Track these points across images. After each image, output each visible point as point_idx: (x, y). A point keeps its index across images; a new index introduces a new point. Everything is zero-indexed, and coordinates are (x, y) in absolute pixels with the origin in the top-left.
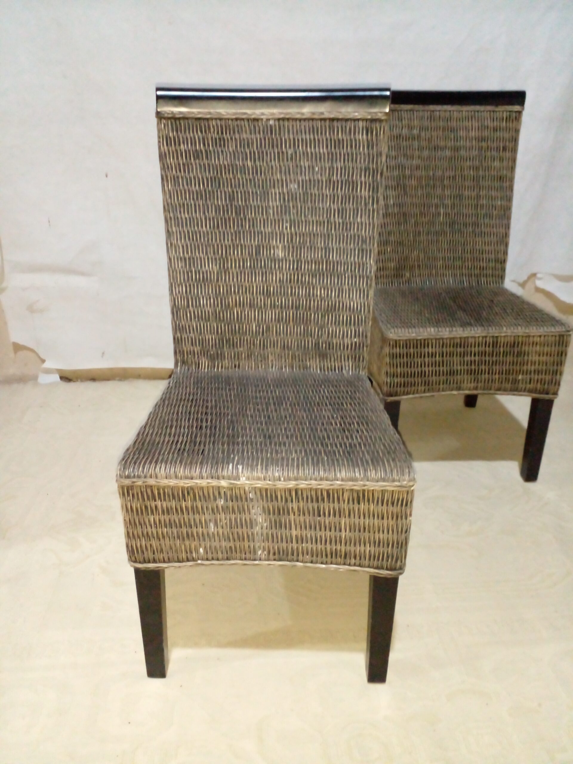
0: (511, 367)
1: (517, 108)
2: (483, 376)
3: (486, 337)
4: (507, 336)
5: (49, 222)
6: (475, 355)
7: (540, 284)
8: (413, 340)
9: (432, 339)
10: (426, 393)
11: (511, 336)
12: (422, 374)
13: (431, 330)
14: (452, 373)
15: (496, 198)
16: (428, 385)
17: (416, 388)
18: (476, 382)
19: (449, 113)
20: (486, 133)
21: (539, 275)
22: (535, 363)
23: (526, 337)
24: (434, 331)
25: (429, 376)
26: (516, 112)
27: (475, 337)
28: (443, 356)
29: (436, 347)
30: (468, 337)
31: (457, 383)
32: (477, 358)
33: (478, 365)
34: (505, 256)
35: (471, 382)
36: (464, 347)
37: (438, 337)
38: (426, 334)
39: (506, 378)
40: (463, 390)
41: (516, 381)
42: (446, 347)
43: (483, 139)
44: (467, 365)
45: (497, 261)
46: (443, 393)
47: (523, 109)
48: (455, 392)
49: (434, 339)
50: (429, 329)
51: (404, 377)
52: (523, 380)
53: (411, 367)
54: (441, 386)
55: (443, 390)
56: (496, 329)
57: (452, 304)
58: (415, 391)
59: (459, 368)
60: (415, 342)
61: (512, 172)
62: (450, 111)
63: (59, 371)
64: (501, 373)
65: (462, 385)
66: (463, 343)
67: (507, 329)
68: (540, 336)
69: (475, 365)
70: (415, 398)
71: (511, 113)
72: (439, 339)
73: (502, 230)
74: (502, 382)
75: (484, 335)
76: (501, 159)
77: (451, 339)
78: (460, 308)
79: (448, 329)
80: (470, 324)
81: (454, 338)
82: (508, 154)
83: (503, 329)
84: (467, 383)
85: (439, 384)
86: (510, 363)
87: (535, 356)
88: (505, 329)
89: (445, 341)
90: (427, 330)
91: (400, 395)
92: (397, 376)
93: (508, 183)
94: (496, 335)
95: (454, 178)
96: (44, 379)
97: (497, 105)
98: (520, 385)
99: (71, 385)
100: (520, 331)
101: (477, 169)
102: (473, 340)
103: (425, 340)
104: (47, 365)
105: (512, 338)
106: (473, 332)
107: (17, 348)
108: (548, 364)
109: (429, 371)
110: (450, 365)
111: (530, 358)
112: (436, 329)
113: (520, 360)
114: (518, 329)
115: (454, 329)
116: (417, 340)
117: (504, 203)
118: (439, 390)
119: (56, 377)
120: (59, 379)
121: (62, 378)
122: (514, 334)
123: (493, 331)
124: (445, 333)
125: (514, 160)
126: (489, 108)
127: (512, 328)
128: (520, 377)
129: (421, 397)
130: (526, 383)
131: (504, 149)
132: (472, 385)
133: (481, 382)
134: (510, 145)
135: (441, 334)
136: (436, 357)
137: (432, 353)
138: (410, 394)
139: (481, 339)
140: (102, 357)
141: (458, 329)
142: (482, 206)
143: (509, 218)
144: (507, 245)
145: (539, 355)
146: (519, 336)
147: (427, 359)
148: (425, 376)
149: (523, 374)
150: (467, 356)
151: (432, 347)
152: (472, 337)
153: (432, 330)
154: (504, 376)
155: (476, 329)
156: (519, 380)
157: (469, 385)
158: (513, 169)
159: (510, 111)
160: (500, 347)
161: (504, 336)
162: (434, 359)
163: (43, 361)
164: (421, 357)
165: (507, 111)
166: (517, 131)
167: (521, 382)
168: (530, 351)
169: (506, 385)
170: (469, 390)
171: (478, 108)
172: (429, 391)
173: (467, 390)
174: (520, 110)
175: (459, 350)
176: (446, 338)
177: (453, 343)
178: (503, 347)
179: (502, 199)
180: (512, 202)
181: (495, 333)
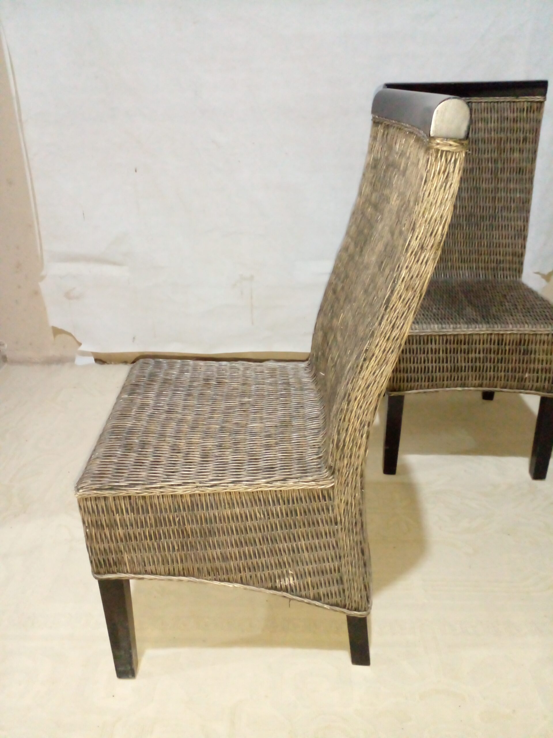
0: (517, 365)
1: (538, 98)
2: (488, 373)
3: (491, 334)
4: (514, 334)
5: (83, 214)
6: (479, 353)
8: (416, 336)
9: (435, 336)
10: (431, 389)
11: (517, 334)
12: (426, 370)
13: (434, 327)
14: (456, 369)
15: (515, 190)
16: (432, 381)
17: (419, 383)
18: (481, 379)
20: (506, 125)
22: (543, 361)
23: (533, 334)
24: (438, 327)
25: (432, 372)
26: (537, 102)
27: (480, 334)
28: (447, 353)
29: (439, 344)
30: (472, 335)
31: (461, 380)
32: (482, 355)
33: (483, 362)
34: (523, 250)
35: (476, 380)
36: (468, 344)
37: (441, 334)
38: (429, 330)
39: (512, 376)
40: (468, 387)
41: (522, 379)
42: (450, 343)
43: (502, 130)
44: (472, 362)
45: (514, 254)
46: (447, 389)
47: (545, 99)
48: (459, 389)
49: (437, 335)
50: (432, 326)
51: (407, 372)
52: (529, 377)
53: (414, 363)
54: (445, 382)
55: (447, 387)
56: (501, 327)
57: (464, 299)
58: (419, 387)
59: (463, 365)
60: (418, 338)
61: (532, 164)
63: (94, 354)
64: (507, 370)
65: (467, 382)
66: (468, 340)
67: (513, 327)
68: (548, 335)
69: (480, 362)
70: (419, 393)
71: (533, 104)
72: (443, 335)
73: (520, 223)
74: (508, 380)
75: (489, 332)
76: (521, 151)
77: (454, 335)
78: (470, 302)
79: (452, 326)
80: (476, 322)
81: (457, 335)
82: (528, 146)
83: (509, 327)
84: (472, 380)
85: (443, 380)
86: (516, 360)
87: (543, 355)
88: (511, 326)
89: (449, 338)
90: (430, 327)
91: (403, 391)
92: (400, 371)
93: (527, 176)
94: (501, 332)
96: (80, 361)
97: (517, 96)
98: (527, 383)
99: (105, 367)
100: (527, 329)
101: (496, 161)
102: (477, 338)
103: (428, 336)
104: (83, 348)
105: (518, 336)
106: (477, 329)
107: (57, 331)
109: (432, 367)
110: (454, 362)
111: (537, 356)
112: (440, 326)
113: (527, 358)
114: (524, 327)
115: (458, 326)
116: (420, 336)
117: (523, 196)
118: (443, 387)
119: (91, 360)
120: (93, 361)
121: (96, 360)
122: (520, 332)
123: (498, 329)
124: (449, 329)
125: (535, 152)
126: (509, 99)
127: (518, 326)
128: (527, 375)
129: (425, 392)
130: (533, 381)
131: (525, 140)
132: (477, 382)
133: (486, 379)
134: (530, 136)
135: (445, 330)
136: (439, 353)
137: (436, 349)
138: (413, 389)
139: (485, 336)
140: (133, 341)
141: (462, 326)
142: (500, 199)
143: (528, 211)
144: (525, 238)
145: (547, 355)
146: (525, 334)
147: (430, 355)
148: (428, 372)
149: (529, 372)
150: (472, 353)
151: (436, 344)
152: (476, 334)
153: (436, 326)
154: (510, 373)
155: (481, 326)
156: (526, 378)
157: (474, 382)
158: (533, 160)
159: (531, 102)
160: (505, 344)
161: (510, 334)
162: (437, 355)
163: (80, 344)
164: (424, 353)
165: (528, 102)
166: (539, 122)
167: (527, 380)
168: (537, 350)
169: (513, 383)
170: (474, 387)
171: (498, 99)
172: (432, 387)
173: (471, 387)
174: (541, 100)
175: (463, 347)
176: (450, 335)
177: (457, 340)
178: (509, 345)
179: (521, 191)
180: (531, 194)
181: (501, 331)
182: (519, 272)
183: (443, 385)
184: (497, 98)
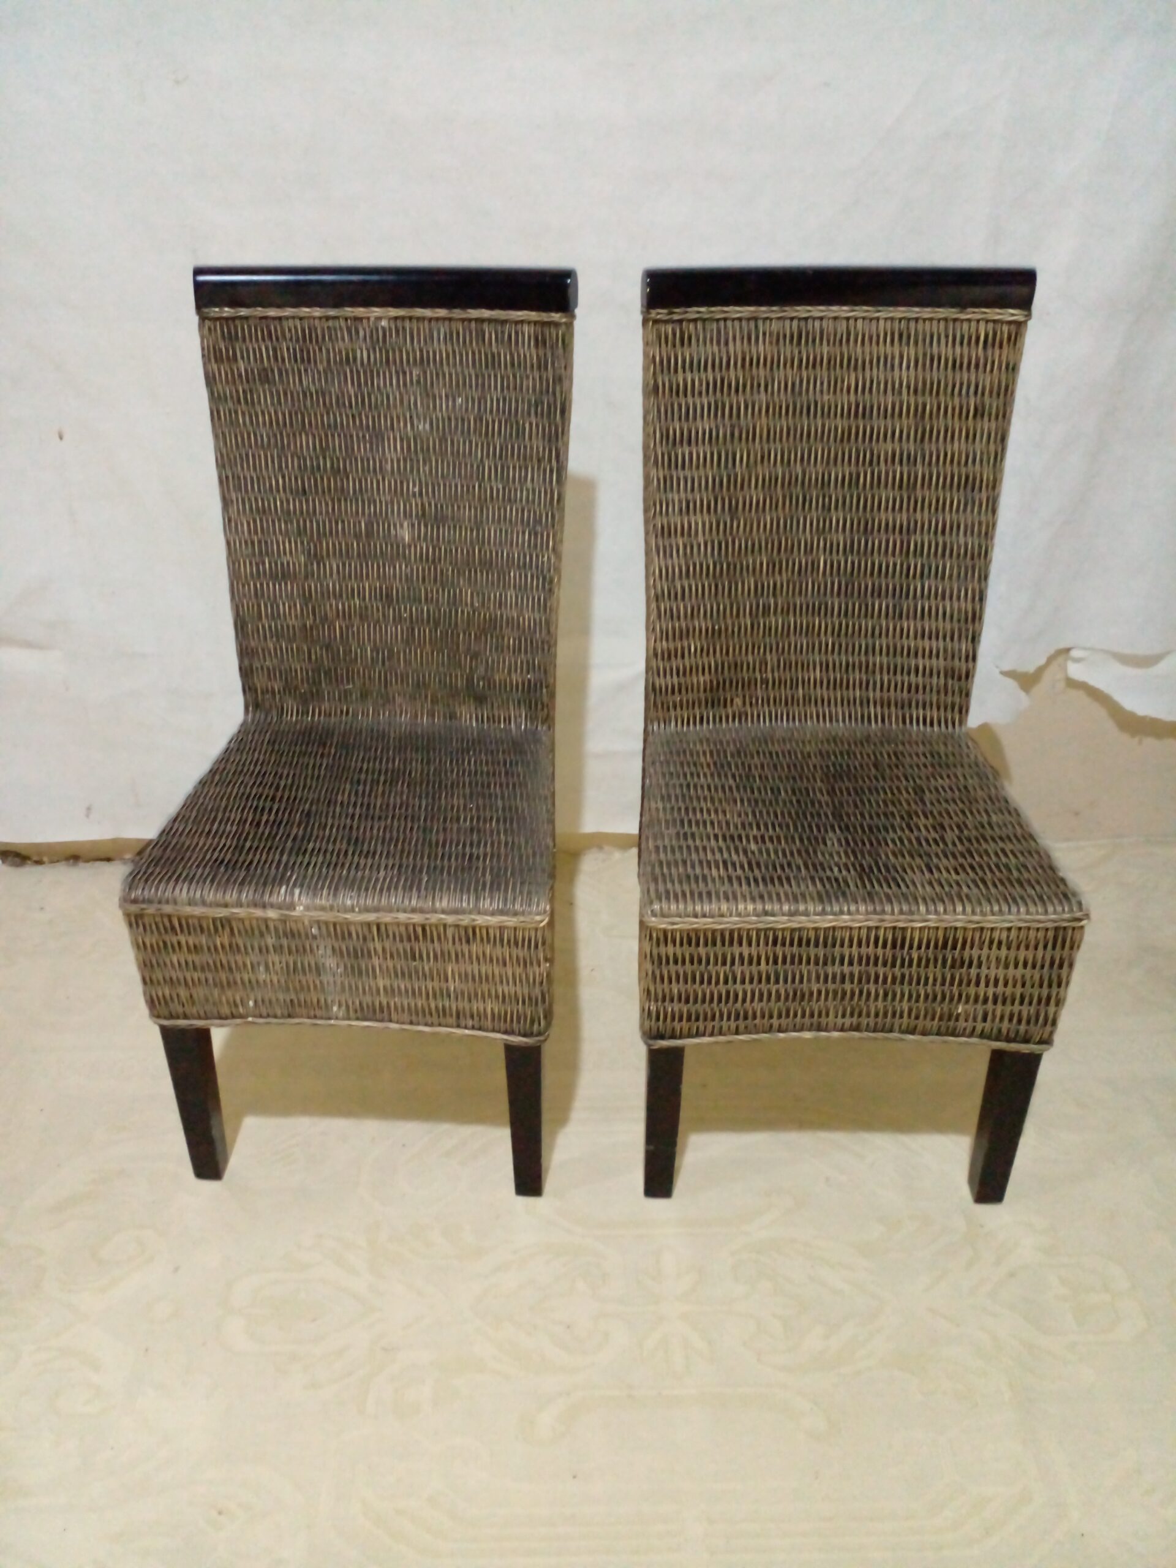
0: (938, 988)
1: (1013, 314)
2: (872, 1003)
3: (877, 928)
4: (930, 928)
6: (851, 963)
7: (1075, 671)
9: (748, 931)
10: (743, 1034)
11: (937, 928)
13: (746, 910)
14: (799, 996)
15: (955, 527)
16: (745, 1019)
17: (716, 1023)
18: (856, 1014)
19: (844, 323)
20: (935, 373)
21: (1075, 653)
22: (996, 980)
23: (975, 930)
24: (755, 909)
25: (744, 1001)
26: (1010, 323)
27: (851, 929)
28: (776, 964)
29: (758, 946)
30: (834, 928)
31: (811, 1017)
32: (856, 969)
33: (860, 982)
35: (844, 1016)
36: (825, 946)
37: (763, 926)
38: (735, 918)
39: (926, 1010)
40: (826, 1030)
41: (949, 1017)
42: (783, 946)
43: (926, 388)
44: (834, 982)
46: (782, 1035)
47: (1029, 316)
48: (807, 1035)
49: (754, 928)
50: (742, 906)
51: (687, 1001)
52: (966, 1012)
53: (702, 983)
54: (775, 1022)
55: (780, 1030)
56: (902, 913)
58: (716, 1031)
60: (710, 934)
62: (848, 319)
64: (914, 998)
65: (824, 1021)
66: (828, 938)
67: (928, 913)
68: (1009, 930)
69: (852, 982)
70: (716, 1043)
71: (999, 327)
72: (766, 930)
73: (966, 607)
74: (917, 1018)
75: (872, 924)
76: (971, 437)
77: (793, 930)
81: (799, 929)
82: (987, 426)
83: (919, 912)
84: (836, 1018)
85: (771, 1018)
86: (935, 979)
87: (997, 968)
88: (923, 910)
90: (738, 910)
91: (681, 1037)
92: (670, 1003)
93: (984, 495)
94: (901, 925)
95: (854, 481)
98: (961, 1024)
100: (962, 917)
102: (846, 935)
105: (941, 933)
106: (845, 915)
108: (1028, 984)
109: (745, 991)
110: (793, 981)
111: (984, 972)
112: (760, 907)
113: (961, 975)
114: (955, 912)
115: (802, 908)
117: (974, 541)
118: (770, 1031)
122: (944, 925)
123: (894, 916)
124: (781, 917)
125: (1003, 439)
126: (943, 312)
127: (941, 910)
128: (961, 1008)
129: (731, 1042)
130: (975, 1019)
131: (979, 413)
132: (848, 1021)
134: (992, 403)
135: (771, 918)
136: (759, 963)
137: (750, 956)
138: (704, 1035)
139: (864, 932)
141: (811, 908)
142: (919, 550)
143: (983, 578)
145: (1006, 967)
146: (956, 930)
147: (738, 969)
148: (736, 1002)
149: (967, 1003)
150: (833, 964)
151: (750, 946)
152: (843, 928)
153: (751, 907)
154: (922, 1004)
155: (853, 908)
156: (958, 1015)
157: (840, 1021)
158: (998, 458)
159: (996, 322)
160: (911, 947)
161: (922, 929)
162: (755, 968)
164: (724, 963)
165: (987, 321)
166: (1012, 369)
167: (962, 1019)
168: (984, 959)
169: (928, 1023)
170: (842, 1030)
171: (918, 313)
172: (747, 1031)
173: (835, 1029)
174: (1021, 318)
175: (812, 951)
176: (783, 930)
177: (799, 938)
178: (919, 947)
179: (969, 530)
180: (992, 538)
181: (898, 921)
182: (960, 712)
183: (771, 1026)
184: (917, 309)
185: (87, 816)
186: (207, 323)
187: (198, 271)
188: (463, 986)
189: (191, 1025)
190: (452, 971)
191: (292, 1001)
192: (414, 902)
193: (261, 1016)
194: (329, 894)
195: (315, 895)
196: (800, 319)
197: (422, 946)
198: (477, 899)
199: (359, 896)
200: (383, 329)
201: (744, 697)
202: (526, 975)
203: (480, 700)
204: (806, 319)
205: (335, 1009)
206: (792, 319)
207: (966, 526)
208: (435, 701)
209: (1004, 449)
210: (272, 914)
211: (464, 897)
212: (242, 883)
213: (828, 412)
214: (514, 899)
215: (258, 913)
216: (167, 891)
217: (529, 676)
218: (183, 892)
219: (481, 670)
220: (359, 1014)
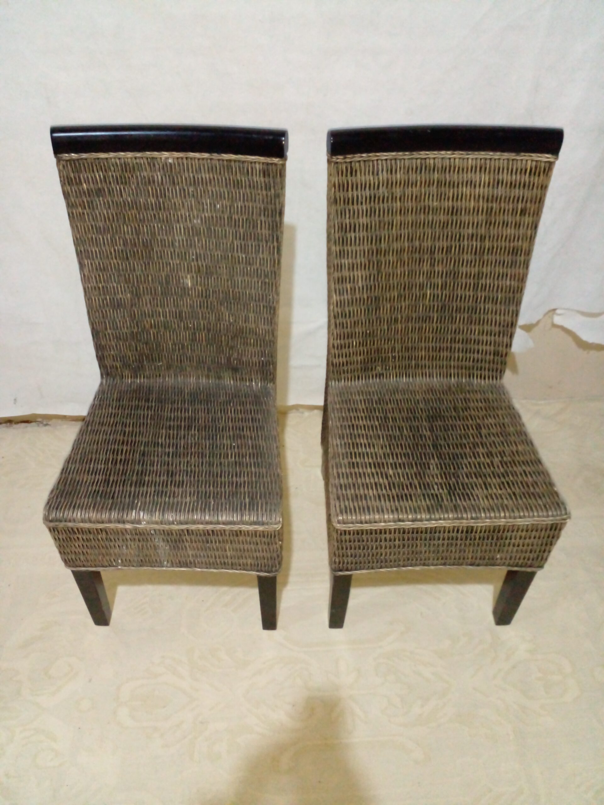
0: (488, 548)
1: (547, 157)
2: (453, 554)
4: (485, 526)
6: (443, 540)
7: (558, 320)
11: (490, 527)
14: (414, 553)
15: (505, 276)
17: (370, 565)
18: (444, 560)
19: (448, 161)
20: (500, 191)
21: (558, 311)
22: (519, 545)
26: (545, 162)
28: (403, 541)
29: (395, 535)
30: (435, 527)
31: (421, 561)
32: (446, 542)
33: (447, 547)
35: (437, 560)
36: (431, 534)
37: (398, 528)
39: (481, 556)
40: (427, 566)
41: (493, 558)
42: (408, 534)
43: (494, 199)
44: (434, 547)
45: (496, 353)
47: (557, 158)
48: (417, 568)
51: (355, 557)
52: (501, 557)
54: (401, 563)
59: (423, 549)
62: (450, 159)
64: (475, 552)
65: (427, 562)
69: (443, 547)
70: (369, 572)
71: (539, 163)
74: (476, 559)
76: (517, 225)
77: (414, 529)
82: (527, 219)
85: (399, 562)
86: (487, 545)
87: (520, 539)
91: (351, 571)
93: (522, 258)
94: (471, 525)
95: (449, 249)
98: (498, 561)
101: (483, 238)
102: (442, 529)
108: (535, 545)
109: (386, 552)
110: (412, 548)
111: (513, 541)
113: (501, 542)
117: (514, 283)
122: (493, 524)
124: (408, 522)
125: (536, 227)
126: (506, 155)
127: (493, 514)
128: (499, 555)
129: (377, 572)
130: (505, 559)
131: (523, 212)
132: (439, 562)
134: (531, 207)
136: (394, 541)
137: (390, 538)
138: (363, 569)
139: (452, 528)
142: (484, 288)
143: (518, 303)
145: (525, 539)
147: (383, 543)
149: (502, 553)
150: (434, 540)
151: (390, 534)
154: (479, 554)
155: (446, 515)
156: (497, 558)
157: (435, 562)
158: (531, 239)
159: (537, 161)
160: (476, 533)
162: (392, 543)
164: (376, 542)
165: (532, 161)
166: (544, 188)
167: (499, 559)
168: (513, 536)
169: (481, 561)
170: (436, 565)
171: (492, 155)
173: (432, 565)
174: (552, 160)
175: (424, 535)
176: (409, 528)
177: (417, 531)
178: (480, 533)
179: (513, 277)
180: (525, 282)
181: (470, 523)
182: (501, 372)
183: (399, 565)
184: (491, 153)
185: (15, 403)
186: (62, 162)
187: (54, 130)
188: (234, 553)
189: (88, 570)
190: (229, 548)
191: (141, 560)
192: (207, 518)
193: (125, 566)
194: (159, 514)
195: (152, 515)
196: (421, 159)
197: (213, 538)
198: (242, 516)
199: (176, 515)
200: (170, 164)
201: (382, 366)
202: (269, 549)
203: (235, 370)
204: (425, 159)
205: (165, 563)
206: (417, 159)
207: (511, 276)
208: (209, 369)
209: (535, 233)
210: (128, 526)
211: (235, 515)
212: (110, 509)
213: (435, 211)
214: (262, 514)
215: (121, 526)
216: (69, 514)
217: (262, 359)
218: (78, 514)
219: (235, 355)
220: (178, 565)
